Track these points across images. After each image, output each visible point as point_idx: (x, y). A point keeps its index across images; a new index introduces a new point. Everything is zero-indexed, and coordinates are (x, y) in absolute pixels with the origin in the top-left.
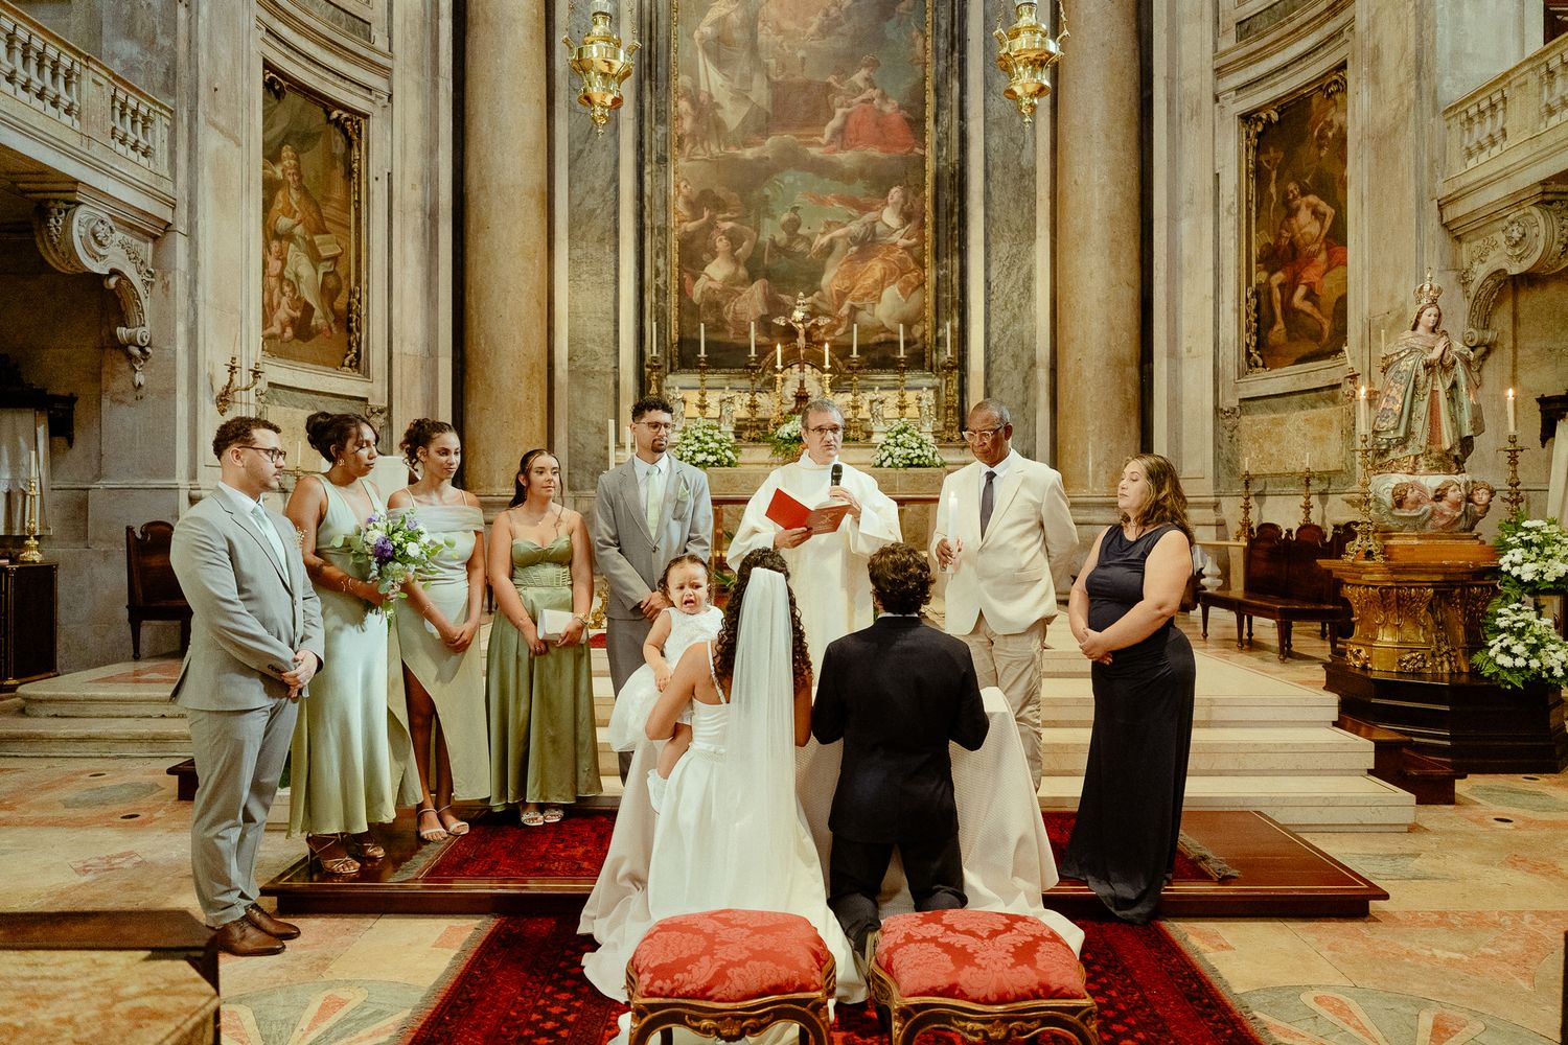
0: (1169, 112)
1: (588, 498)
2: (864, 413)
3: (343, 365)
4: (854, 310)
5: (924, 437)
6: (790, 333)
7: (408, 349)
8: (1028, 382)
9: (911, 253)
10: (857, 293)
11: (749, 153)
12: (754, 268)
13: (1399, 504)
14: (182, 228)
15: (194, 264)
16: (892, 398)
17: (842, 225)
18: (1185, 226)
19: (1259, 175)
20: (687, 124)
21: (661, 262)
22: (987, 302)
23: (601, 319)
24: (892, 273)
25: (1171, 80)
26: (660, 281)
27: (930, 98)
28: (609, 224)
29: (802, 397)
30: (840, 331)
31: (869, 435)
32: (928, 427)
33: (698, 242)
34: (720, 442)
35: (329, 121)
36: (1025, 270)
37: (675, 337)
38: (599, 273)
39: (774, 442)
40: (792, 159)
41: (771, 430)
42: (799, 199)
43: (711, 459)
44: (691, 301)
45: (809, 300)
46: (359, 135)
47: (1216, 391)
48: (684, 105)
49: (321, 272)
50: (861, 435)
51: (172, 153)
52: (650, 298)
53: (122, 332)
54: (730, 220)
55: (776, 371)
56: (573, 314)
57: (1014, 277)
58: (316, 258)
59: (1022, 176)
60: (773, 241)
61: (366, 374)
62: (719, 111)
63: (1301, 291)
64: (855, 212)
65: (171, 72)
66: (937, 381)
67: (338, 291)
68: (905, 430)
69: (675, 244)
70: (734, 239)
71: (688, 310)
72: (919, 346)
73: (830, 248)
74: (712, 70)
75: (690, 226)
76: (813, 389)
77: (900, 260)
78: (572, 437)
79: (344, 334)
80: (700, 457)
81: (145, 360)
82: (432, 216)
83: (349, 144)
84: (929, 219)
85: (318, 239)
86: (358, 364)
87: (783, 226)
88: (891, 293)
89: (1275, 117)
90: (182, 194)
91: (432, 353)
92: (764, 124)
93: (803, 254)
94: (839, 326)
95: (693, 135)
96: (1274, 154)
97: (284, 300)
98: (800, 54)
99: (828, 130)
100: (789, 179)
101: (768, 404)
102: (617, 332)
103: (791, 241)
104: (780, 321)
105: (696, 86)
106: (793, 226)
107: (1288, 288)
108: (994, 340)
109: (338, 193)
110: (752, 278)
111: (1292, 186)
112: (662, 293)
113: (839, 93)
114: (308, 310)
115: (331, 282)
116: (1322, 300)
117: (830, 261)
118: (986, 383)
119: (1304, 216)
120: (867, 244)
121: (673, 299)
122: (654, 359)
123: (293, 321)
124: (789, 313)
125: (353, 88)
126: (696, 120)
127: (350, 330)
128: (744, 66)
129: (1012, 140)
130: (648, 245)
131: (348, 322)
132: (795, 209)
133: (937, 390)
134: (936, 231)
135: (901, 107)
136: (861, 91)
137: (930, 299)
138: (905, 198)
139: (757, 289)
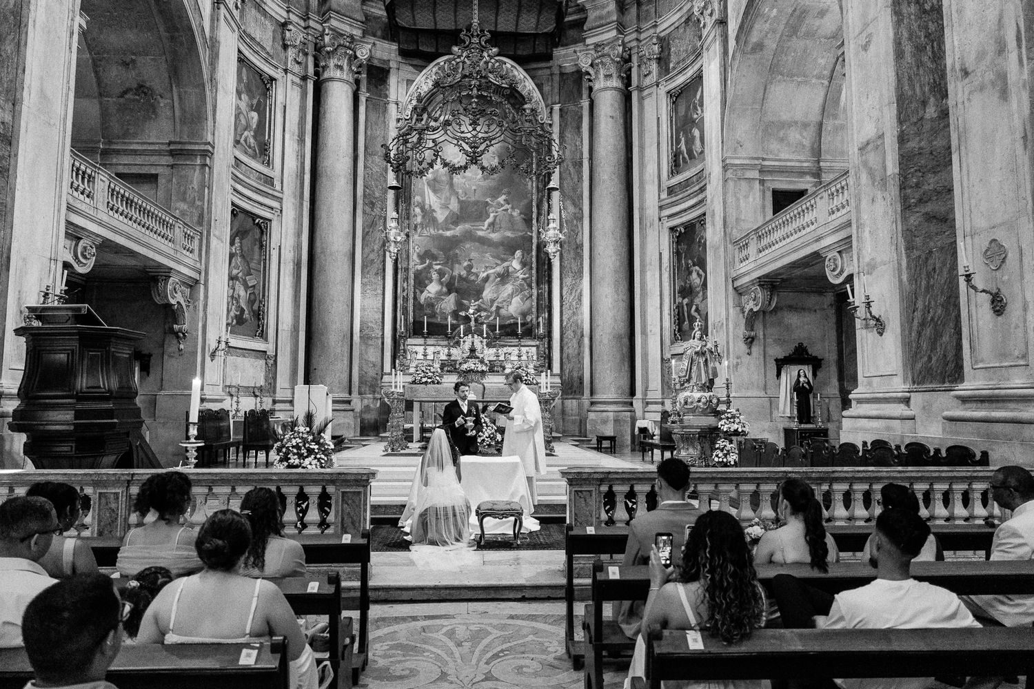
0: (640, 223)
1: (368, 398)
2: (502, 358)
3: (256, 336)
4: (498, 308)
5: (529, 371)
6: (467, 319)
7: (285, 328)
8: (580, 344)
9: (526, 282)
10: (499, 300)
11: (448, 233)
12: (450, 287)
13: (686, 403)
14: (202, 282)
15: (206, 297)
16: (515, 351)
17: (492, 268)
18: (649, 274)
19: (678, 254)
20: (419, 219)
21: (405, 285)
22: (561, 306)
23: (377, 312)
24: (517, 291)
25: (642, 209)
26: (405, 294)
27: (535, 209)
28: (381, 266)
29: (473, 350)
30: (492, 318)
31: (504, 368)
32: (531, 366)
33: (423, 274)
34: (433, 373)
35: (254, 224)
36: (579, 291)
37: (412, 320)
38: (375, 290)
39: (458, 372)
40: (469, 236)
41: (457, 366)
42: (473, 255)
43: (429, 380)
44: (419, 302)
45: (477, 303)
46: (267, 229)
47: (662, 350)
48: (418, 210)
49: (248, 293)
50: (499, 369)
51: (200, 250)
52: (400, 302)
53: (176, 327)
54: (439, 264)
55: (461, 338)
56: (363, 309)
57: (573, 295)
58: (246, 287)
59: (577, 248)
60: (460, 276)
61: (266, 340)
62: (435, 214)
63: (694, 307)
64: (499, 262)
65: (201, 216)
66: (538, 343)
67: (255, 301)
68: (520, 368)
69: (412, 276)
70: (441, 274)
71: (418, 306)
72: (530, 325)
73: (486, 279)
74: (431, 194)
75: (420, 267)
76: (478, 346)
77: (520, 284)
78: (361, 369)
80: (424, 380)
81: (184, 339)
82: (298, 265)
83: (262, 232)
84: (534, 265)
85: (247, 278)
86: (263, 336)
87: (465, 268)
88: (516, 300)
89: (683, 231)
90: (203, 267)
91: (295, 329)
92: (455, 220)
93: (474, 281)
94: (490, 317)
95: (422, 224)
96: (683, 247)
97: (234, 307)
98: (473, 188)
99: (486, 223)
100: (468, 246)
101: (457, 353)
102: (383, 317)
103: (468, 275)
104: (463, 314)
105: (424, 201)
106: (470, 267)
107: (689, 306)
108: (565, 323)
109: (256, 257)
110: (449, 292)
111: (690, 261)
112: (406, 299)
113: (492, 206)
114: (242, 311)
115: (252, 297)
116: (701, 312)
117: (487, 284)
118: (561, 344)
119: (694, 275)
120: (504, 277)
121: (411, 301)
122: (402, 333)
123: (236, 316)
124: (467, 309)
125: (266, 209)
126: (423, 217)
128: (446, 192)
129: (572, 230)
130: (399, 276)
131: (259, 315)
132: (470, 260)
133: (537, 347)
134: (537, 272)
135: (521, 213)
136: (502, 206)
137: (534, 304)
138: (523, 255)
139: (452, 297)
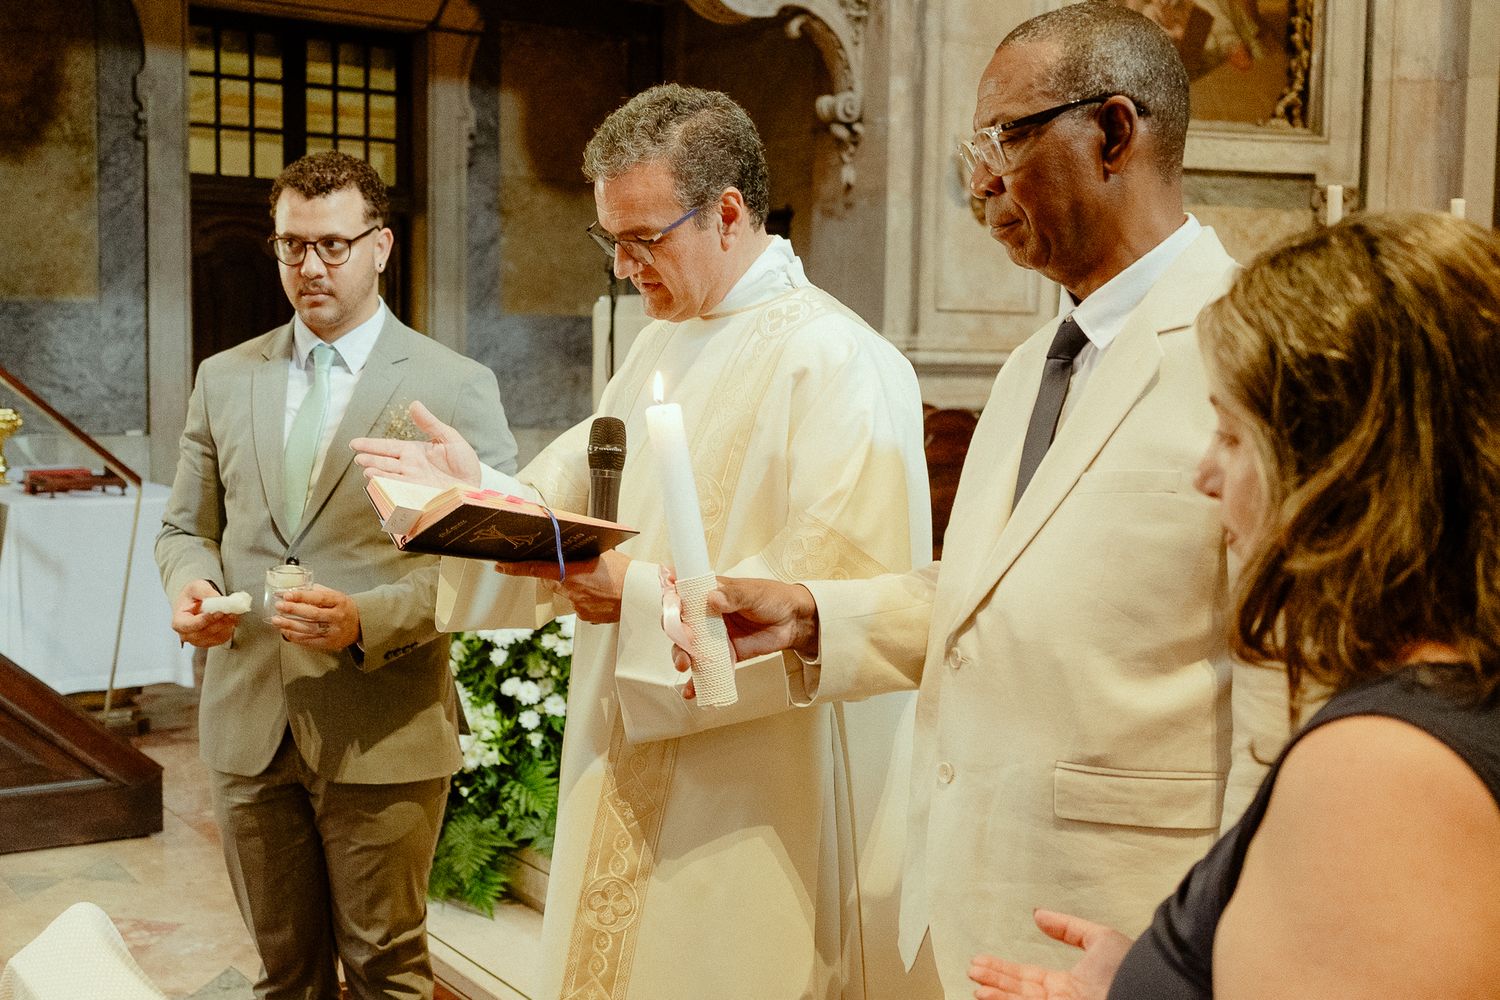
3: (1274, 116)
7: (1409, 68)
53: (824, 103)
79: (1279, 57)
81: (855, 144)
86: (1302, 113)
114: (1200, 21)
127: (1292, 50)
